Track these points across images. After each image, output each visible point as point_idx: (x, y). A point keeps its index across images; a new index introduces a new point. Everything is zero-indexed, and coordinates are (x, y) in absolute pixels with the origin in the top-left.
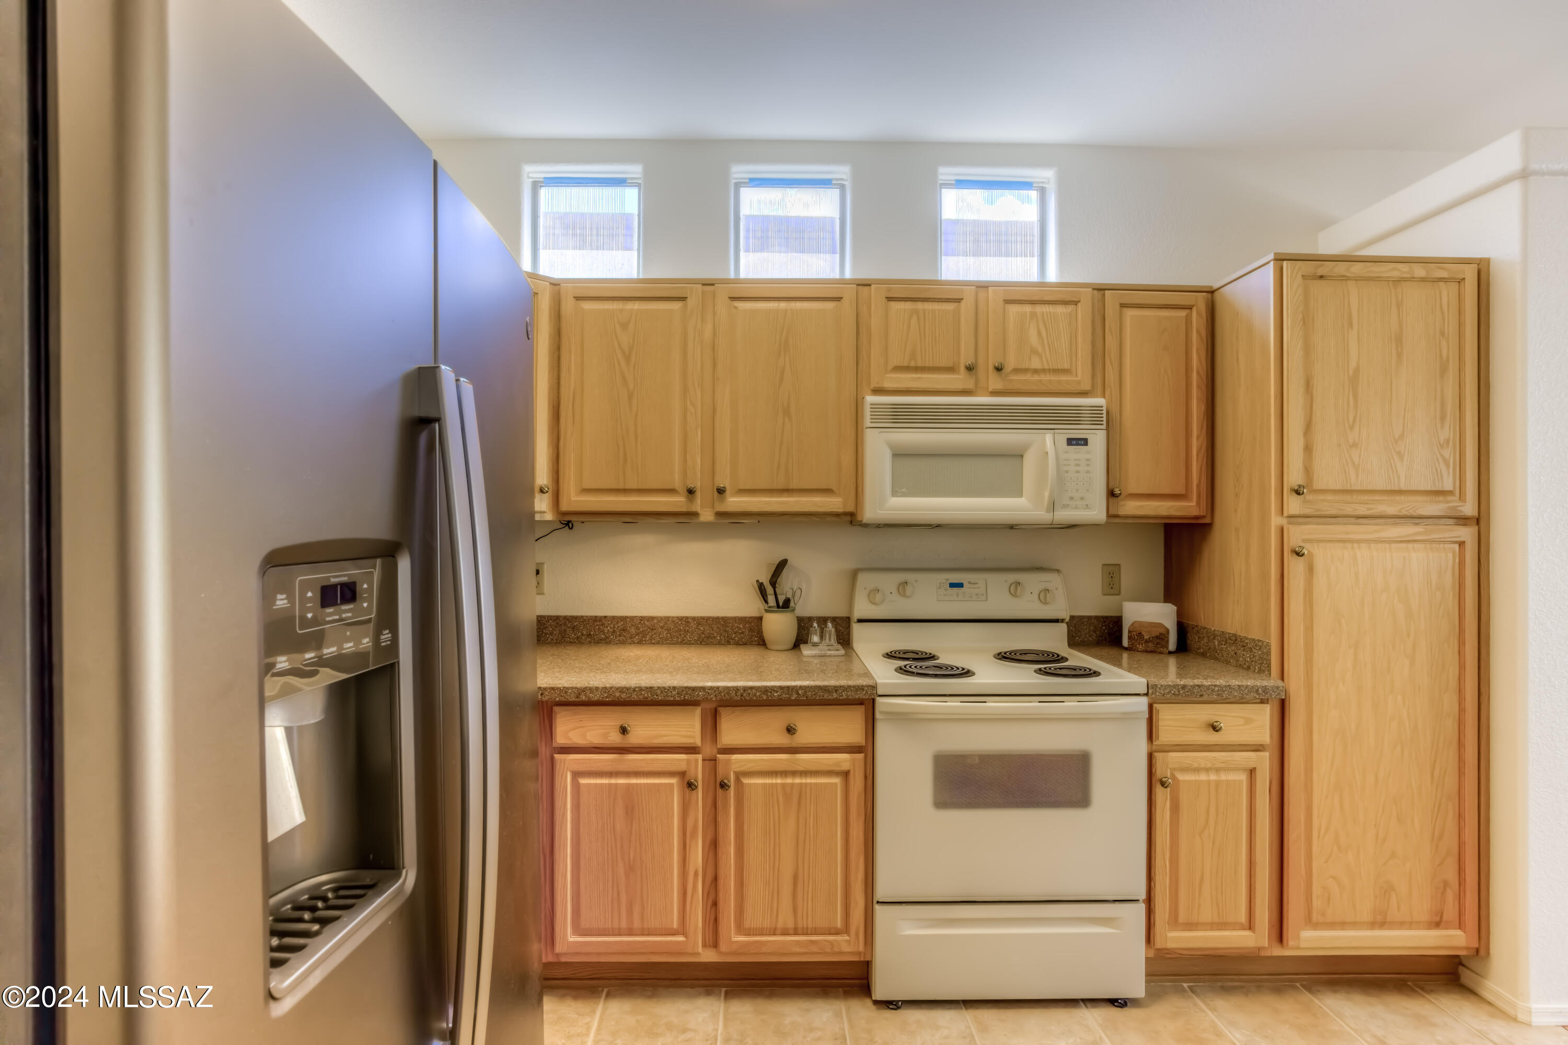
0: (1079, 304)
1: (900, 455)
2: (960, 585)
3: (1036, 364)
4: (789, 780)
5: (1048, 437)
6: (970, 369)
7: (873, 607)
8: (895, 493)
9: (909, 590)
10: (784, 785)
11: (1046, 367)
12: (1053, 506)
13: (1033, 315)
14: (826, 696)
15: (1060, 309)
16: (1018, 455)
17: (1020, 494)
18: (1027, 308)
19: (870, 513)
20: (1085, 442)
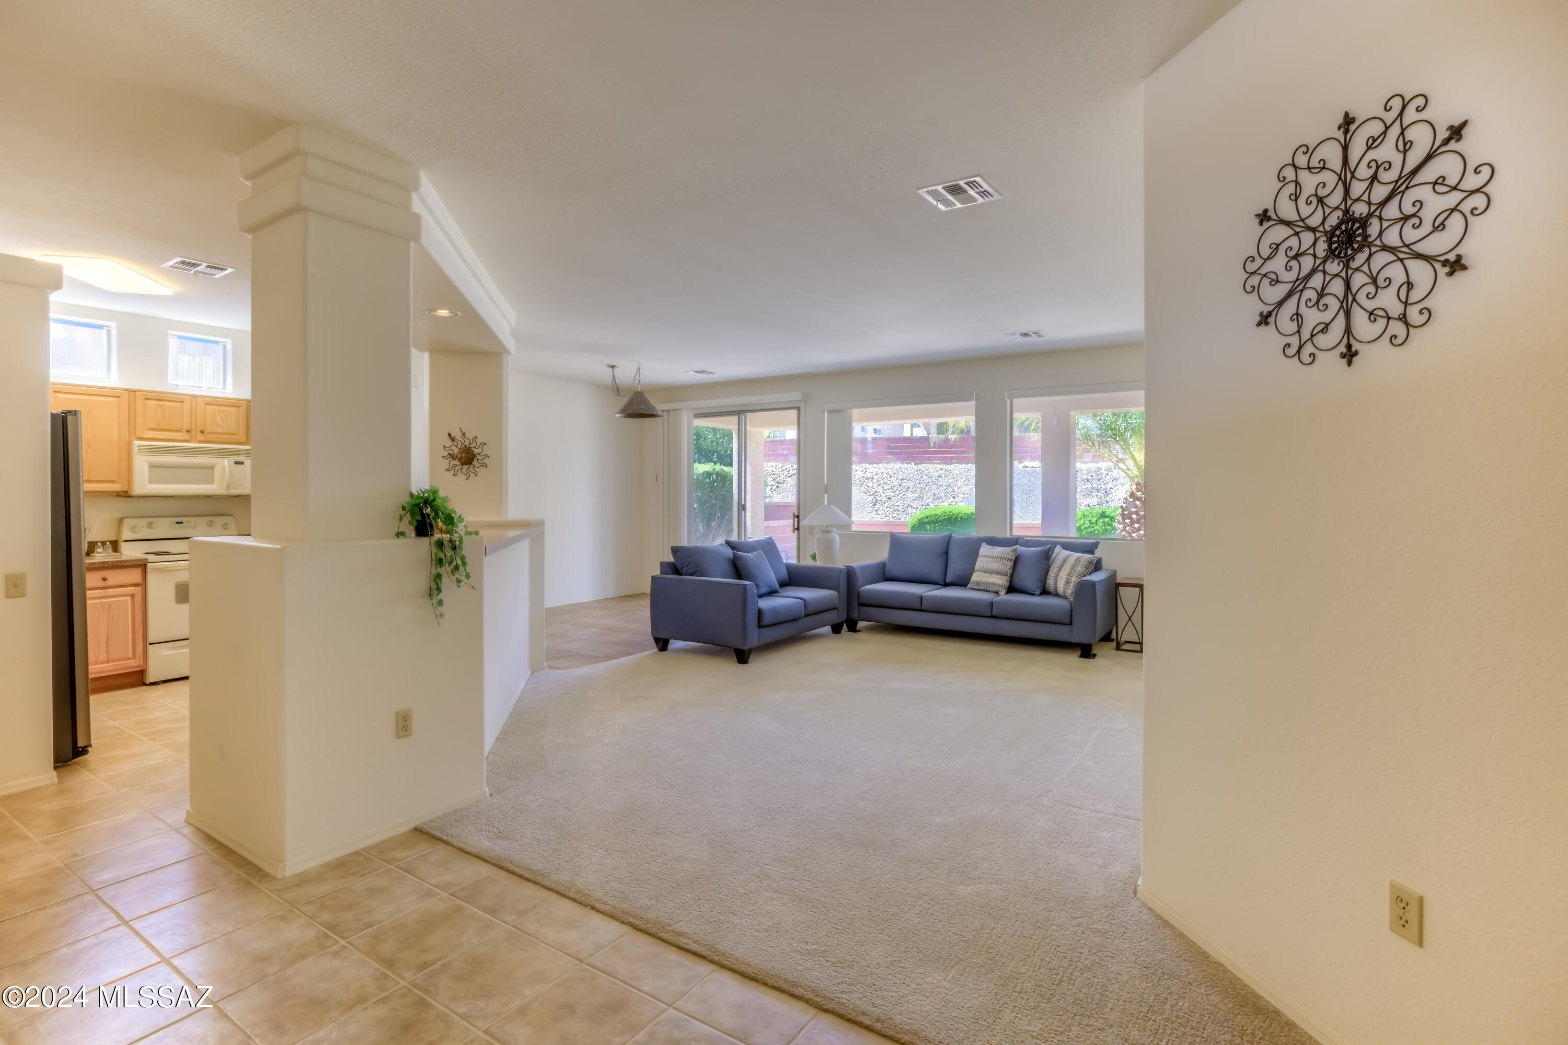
0: (241, 408)
1: (152, 466)
2: (182, 523)
3: (220, 430)
4: (103, 600)
5: (226, 461)
6: (188, 431)
7: (133, 534)
8: (150, 482)
9: (153, 526)
10: (101, 603)
11: (225, 432)
12: (228, 488)
13: (219, 410)
14: (124, 564)
15: (232, 409)
16: (211, 468)
17: (212, 482)
18: (216, 407)
19: (137, 490)
20: (242, 463)
